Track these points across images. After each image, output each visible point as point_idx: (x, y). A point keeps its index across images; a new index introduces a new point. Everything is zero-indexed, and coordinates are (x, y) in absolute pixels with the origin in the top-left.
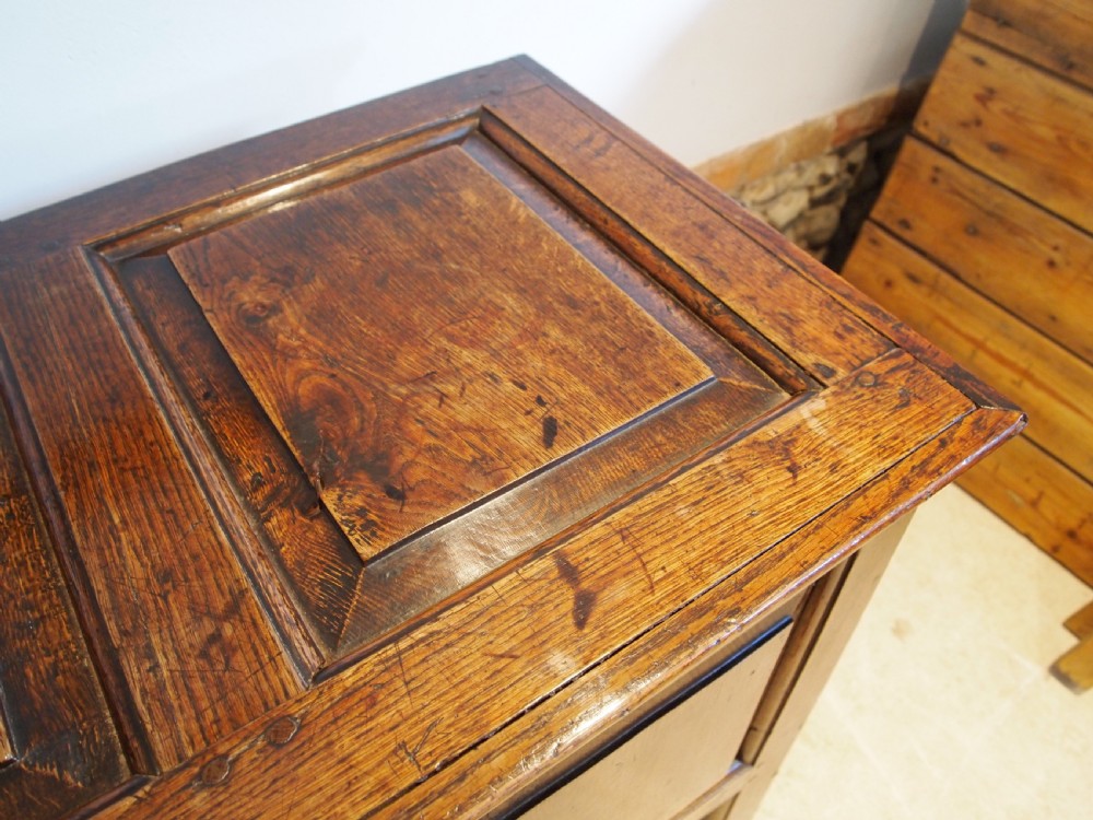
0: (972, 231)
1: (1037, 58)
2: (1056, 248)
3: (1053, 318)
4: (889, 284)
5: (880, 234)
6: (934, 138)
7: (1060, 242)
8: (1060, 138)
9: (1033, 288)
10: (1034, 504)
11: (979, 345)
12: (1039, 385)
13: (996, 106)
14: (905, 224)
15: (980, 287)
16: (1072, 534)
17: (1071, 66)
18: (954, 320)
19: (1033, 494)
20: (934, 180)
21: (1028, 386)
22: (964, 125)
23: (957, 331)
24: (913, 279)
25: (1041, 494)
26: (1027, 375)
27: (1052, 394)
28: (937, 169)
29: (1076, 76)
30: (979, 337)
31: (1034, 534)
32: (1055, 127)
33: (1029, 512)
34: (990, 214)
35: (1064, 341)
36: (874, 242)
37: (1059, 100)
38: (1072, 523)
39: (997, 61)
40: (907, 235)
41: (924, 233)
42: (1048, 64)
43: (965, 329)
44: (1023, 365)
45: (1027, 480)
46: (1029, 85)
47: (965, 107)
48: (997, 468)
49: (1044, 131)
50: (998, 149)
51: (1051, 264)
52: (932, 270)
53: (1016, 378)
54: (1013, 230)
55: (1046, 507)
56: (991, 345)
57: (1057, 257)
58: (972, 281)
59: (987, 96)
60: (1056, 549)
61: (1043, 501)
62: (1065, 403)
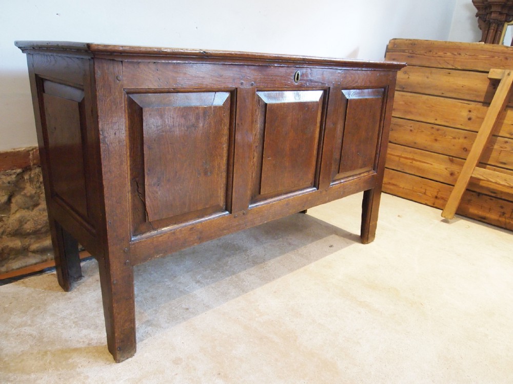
2: (411, 127)
3: (415, 143)
7: (412, 125)
8: (405, 103)
9: (407, 137)
10: (425, 193)
11: (400, 157)
12: (417, 161)
15: (397, 142)
16: (436, 197)
17: (404, 88)
19: (424, 191)
21: (414, 162)
23: (394, 155)
25: (426, 189)
27: (420, 161)
29: (405, 90)
30: (400, 155)
32: (404, 101)
33: (424, 196)
35: (419, 148)
37: (403, 95)
38: (435, 194)
44: (412, 157)
45: (421, 188)
48: (413, 188)
49: (401, 103)
51: (411, 130)
53: (411, 161)
54: (400, 126)
55: (428, 193)
56: (403, 155)
57: (411, 128)
60: (434, 204)
61: (427, 191)
62: (425, 163)
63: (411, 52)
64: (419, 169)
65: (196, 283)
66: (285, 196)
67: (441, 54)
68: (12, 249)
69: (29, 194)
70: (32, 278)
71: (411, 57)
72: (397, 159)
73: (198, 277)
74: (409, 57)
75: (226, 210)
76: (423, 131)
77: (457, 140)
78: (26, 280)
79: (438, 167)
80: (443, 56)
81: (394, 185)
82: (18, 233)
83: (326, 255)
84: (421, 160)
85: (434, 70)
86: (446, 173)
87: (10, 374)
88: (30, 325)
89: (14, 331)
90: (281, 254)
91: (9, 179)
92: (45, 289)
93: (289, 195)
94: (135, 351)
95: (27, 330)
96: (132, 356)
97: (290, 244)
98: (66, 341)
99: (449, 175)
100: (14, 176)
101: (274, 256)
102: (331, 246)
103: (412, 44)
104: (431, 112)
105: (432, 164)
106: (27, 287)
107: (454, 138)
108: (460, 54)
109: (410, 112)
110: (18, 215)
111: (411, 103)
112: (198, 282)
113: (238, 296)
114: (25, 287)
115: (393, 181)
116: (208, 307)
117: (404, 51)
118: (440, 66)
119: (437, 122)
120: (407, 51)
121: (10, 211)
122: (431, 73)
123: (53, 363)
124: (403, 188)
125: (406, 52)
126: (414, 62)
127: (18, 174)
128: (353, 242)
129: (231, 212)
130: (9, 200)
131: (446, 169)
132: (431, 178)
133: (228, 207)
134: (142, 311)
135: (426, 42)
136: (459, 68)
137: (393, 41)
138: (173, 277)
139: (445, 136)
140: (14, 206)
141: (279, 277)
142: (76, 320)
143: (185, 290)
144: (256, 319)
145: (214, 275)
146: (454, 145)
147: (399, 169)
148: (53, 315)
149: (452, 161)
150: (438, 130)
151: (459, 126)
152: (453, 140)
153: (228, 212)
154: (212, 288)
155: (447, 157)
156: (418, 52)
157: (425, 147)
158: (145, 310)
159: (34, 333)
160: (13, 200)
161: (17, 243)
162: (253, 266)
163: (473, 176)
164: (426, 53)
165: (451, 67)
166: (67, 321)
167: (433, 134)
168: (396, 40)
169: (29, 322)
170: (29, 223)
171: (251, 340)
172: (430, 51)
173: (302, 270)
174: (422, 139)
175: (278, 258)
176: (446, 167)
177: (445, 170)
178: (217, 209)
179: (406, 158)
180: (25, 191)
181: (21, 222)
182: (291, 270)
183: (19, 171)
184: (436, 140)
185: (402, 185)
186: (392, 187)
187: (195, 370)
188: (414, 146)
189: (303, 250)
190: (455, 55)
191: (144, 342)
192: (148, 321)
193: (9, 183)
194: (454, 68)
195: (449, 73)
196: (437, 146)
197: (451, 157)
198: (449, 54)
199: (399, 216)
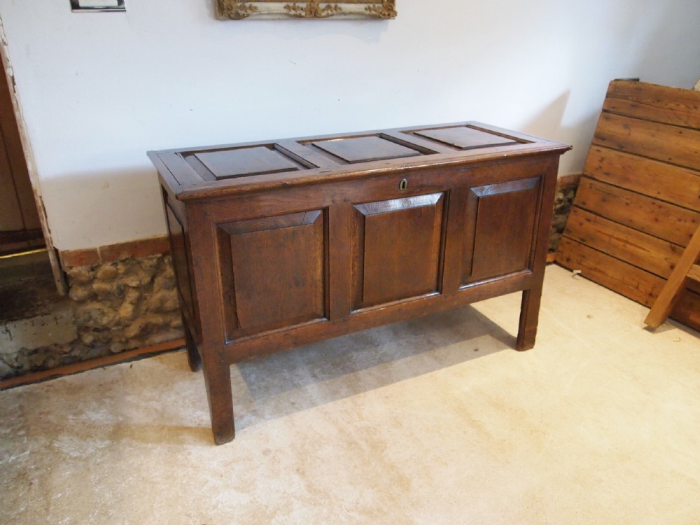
0: (604, 200)
1: (613, 147)
2: (628, 199)
3: (631, 221)
4: (581, 224)
5: (576, 208)
6: (589, 175)
7: (628, 197)
8: (623, 167)
9: (622, 213)
10: (637, 288)
11: (611, 236)
12: (631, 244)
13: (605, 162)
14: (584, 203)
16: (651, 295)
17: (622, 147)
18: (602, 231)
19: (636, 284)
20: (591, 188)
21: (628, 245)
22: (597, 169)
23: (604, 234)
24: (588, 220)
25: (639, 284)
26: (628, 242)
27: (635, 245)
28: (591, 184)
29: (624, 149)
30: (610, 234)
31: (639, 300)
32: (621, 164)
33: (636, 291)
34: (609, 194)
35: (635, 227)
36: (575, 211)
37: (621, 157)
38: (650, 290)
39: (604, 150)
40: (585, 207)
41: (591, 205)
42: (617, 148)
43: (607, 232)
44: (625, 239)
45: (634, 279)
46: (613, 154)
47: (596, 164)
48: (623, 279)
49: (618, 166)
50: (607, 174)
51: (627, 204)
52: (593, 215)
53: (624, 244)
54: (615, 196)
55: (641, 288)
56: (615, 236)
57: (628, 201)
58: (605, 216)
59: (602, 160)
60: (647, 303)
61: (640, 286)
62: (640, 248)
63: (634, 99)
64: (632, 255)
65: (312, 377)
66: (397, 302)
67: (672, 105)
68: (155, 325)
69: (168, 276)
70: (168, 355)
71: (635, 106)
72: (607, 238)
73: (317, 371)
74: (632, 106)
75: (325, 316)
76: (641, 207)
77: (682, 223)
78: (163, 356)
79: (655, 255)
80: (674, 108)
81: (600, 271)
82: (159, 311)
83: (463, 361)
84: (636, 243)
85: (662, 126)
86: (666, 264)
87: (134, 441)
88: (157, 401)
89: (143, 404)
90: (415, 353)
91: (150, 263)
92: (176, 367)
93: (402, 301)
94: (234, 437)
95: (154, 404)
96: (230, 441)
97: (429, 342)
98: (182, 419)
99: (669, 268)
100: (155, 260)
101: (405, 355)
102: (476, 350)
103: (637, 89)
104: (654, 182)
105: (649, 251)
106: (162, 363)
107: (680, 220)
108: (696, 108)
109: (627, 180)
110: (159, 295)
111: (630, 167)
112: (314, 376)
113: (347, 397)
114: (160, 363)
115: (599, 267)
116: (313, 404)
117: (626, 98)
118: (670, 122)
119: (659, 197)
120: (630, 98)
121: (152, 290)
122: (658, 130)
123: (167, 437)
124: (612, 278)
125: (628, 99)
126: (639, 113)
127: (159, 258)
128: (507, 347)
129: (329, 319)
130: (152, 281)
131: (666, 259)
132: (647, 269)
133: (326, 314)
134: (253, 400)
135: (654, 87)
136: (694, 126)
137: (614, 83)
138: (293, 368)
139: (668, 216)
140: (156, 286)
141: (399, 380)
142: (194, 401)
143: (299, 384)
144: (355, 423)
145: (334, 371)
146: (678, 230)
147: (609, 252)
148: (178, 393)
149: (673, 250)
150: (660, 207)
151: (687, 205)
152: (678, 223)
153: (325, 319)
154: (326, 384)
155: (668, 243)
156: (644, 101)
157: (643, 228)
158: (255, 400)
159: (159, 408)
160: (156, 280)
161: (159, 320)
162: (376, 365)
163: (689, 276)
164: (654, 102)
165: (683, 124)
166: (187, 401)
167: (653, 211)
168: (619, 82)
169: (157, 398)
170: (169, 302)
171: (341, 444)
172: (659, 101)
173: (428, 375)
174: (640, 217)
175: (409, 359)
176: (666, 257)
177: (664, 261)
178: (314, 316)
179: (618, 239)
180: (166, 273)
181: (163, 301)
182: (416, 375)
183: (159, 255)
184: (656, 220)
185: (611, 273)
186: (599, 275)
187: (279, 462)
188: (629, 224)
189: (441, 352)
190: (689, 108)
191: (245, 429)
192: (254, 411)
193: (151, 266)
194: (687, 125)
195: (681, 133)
196: (657, 228)
197: (674, 245)
198: (682, 106)
199: (588, 317)
